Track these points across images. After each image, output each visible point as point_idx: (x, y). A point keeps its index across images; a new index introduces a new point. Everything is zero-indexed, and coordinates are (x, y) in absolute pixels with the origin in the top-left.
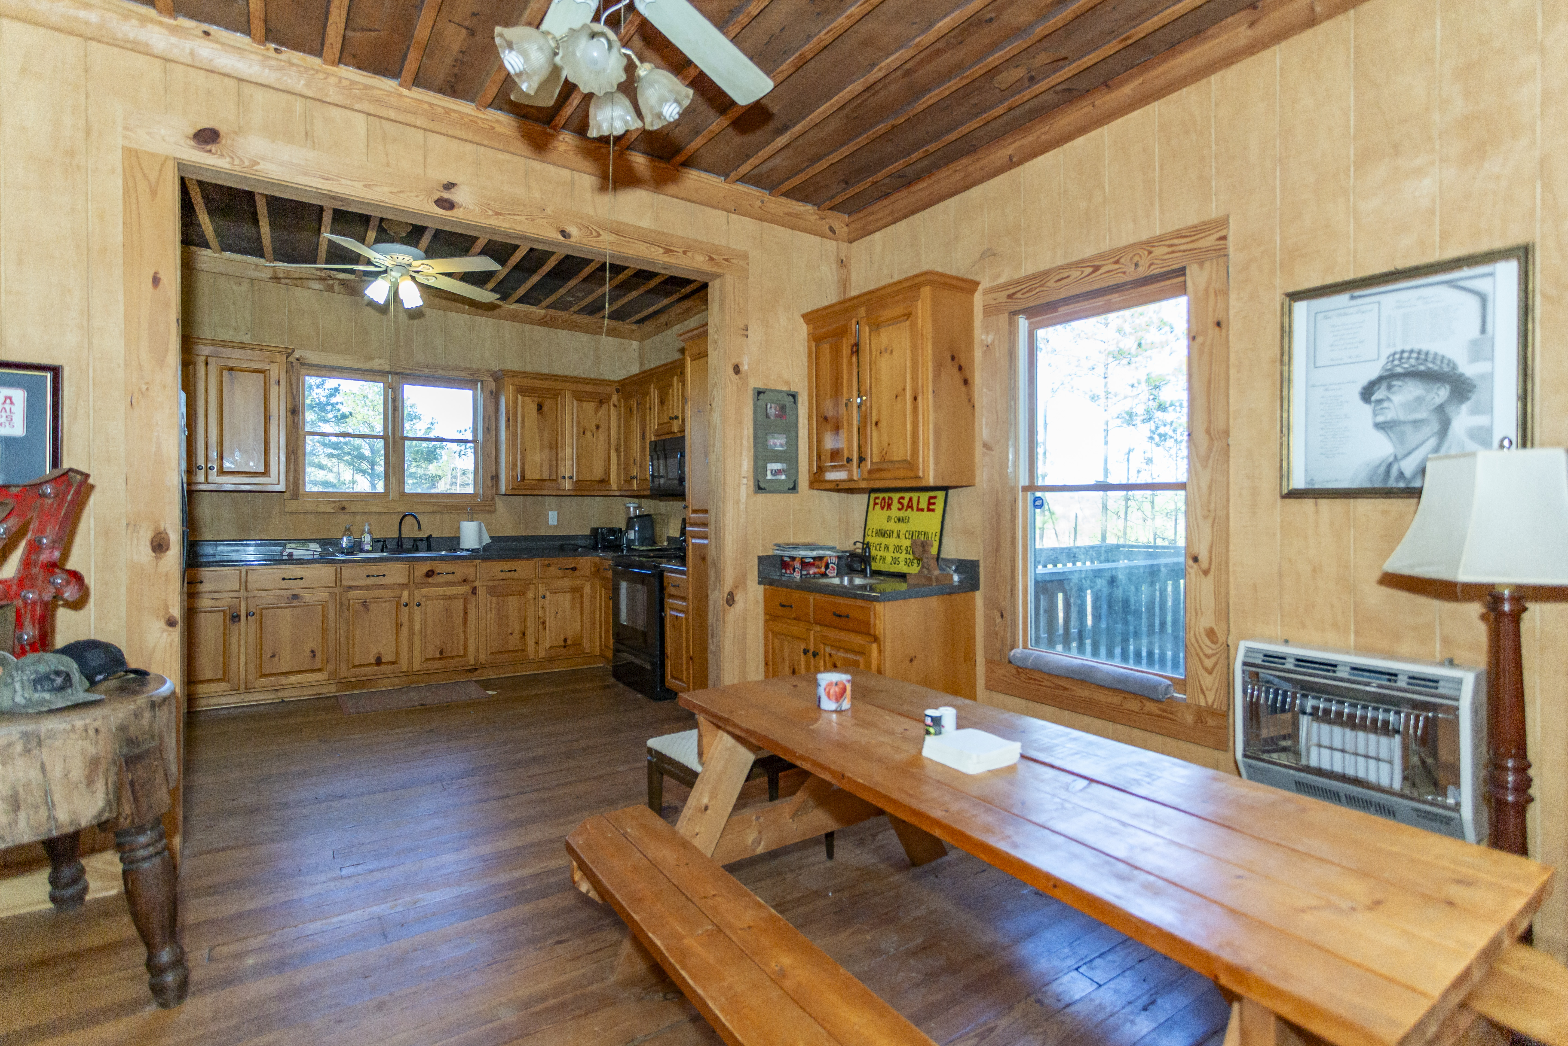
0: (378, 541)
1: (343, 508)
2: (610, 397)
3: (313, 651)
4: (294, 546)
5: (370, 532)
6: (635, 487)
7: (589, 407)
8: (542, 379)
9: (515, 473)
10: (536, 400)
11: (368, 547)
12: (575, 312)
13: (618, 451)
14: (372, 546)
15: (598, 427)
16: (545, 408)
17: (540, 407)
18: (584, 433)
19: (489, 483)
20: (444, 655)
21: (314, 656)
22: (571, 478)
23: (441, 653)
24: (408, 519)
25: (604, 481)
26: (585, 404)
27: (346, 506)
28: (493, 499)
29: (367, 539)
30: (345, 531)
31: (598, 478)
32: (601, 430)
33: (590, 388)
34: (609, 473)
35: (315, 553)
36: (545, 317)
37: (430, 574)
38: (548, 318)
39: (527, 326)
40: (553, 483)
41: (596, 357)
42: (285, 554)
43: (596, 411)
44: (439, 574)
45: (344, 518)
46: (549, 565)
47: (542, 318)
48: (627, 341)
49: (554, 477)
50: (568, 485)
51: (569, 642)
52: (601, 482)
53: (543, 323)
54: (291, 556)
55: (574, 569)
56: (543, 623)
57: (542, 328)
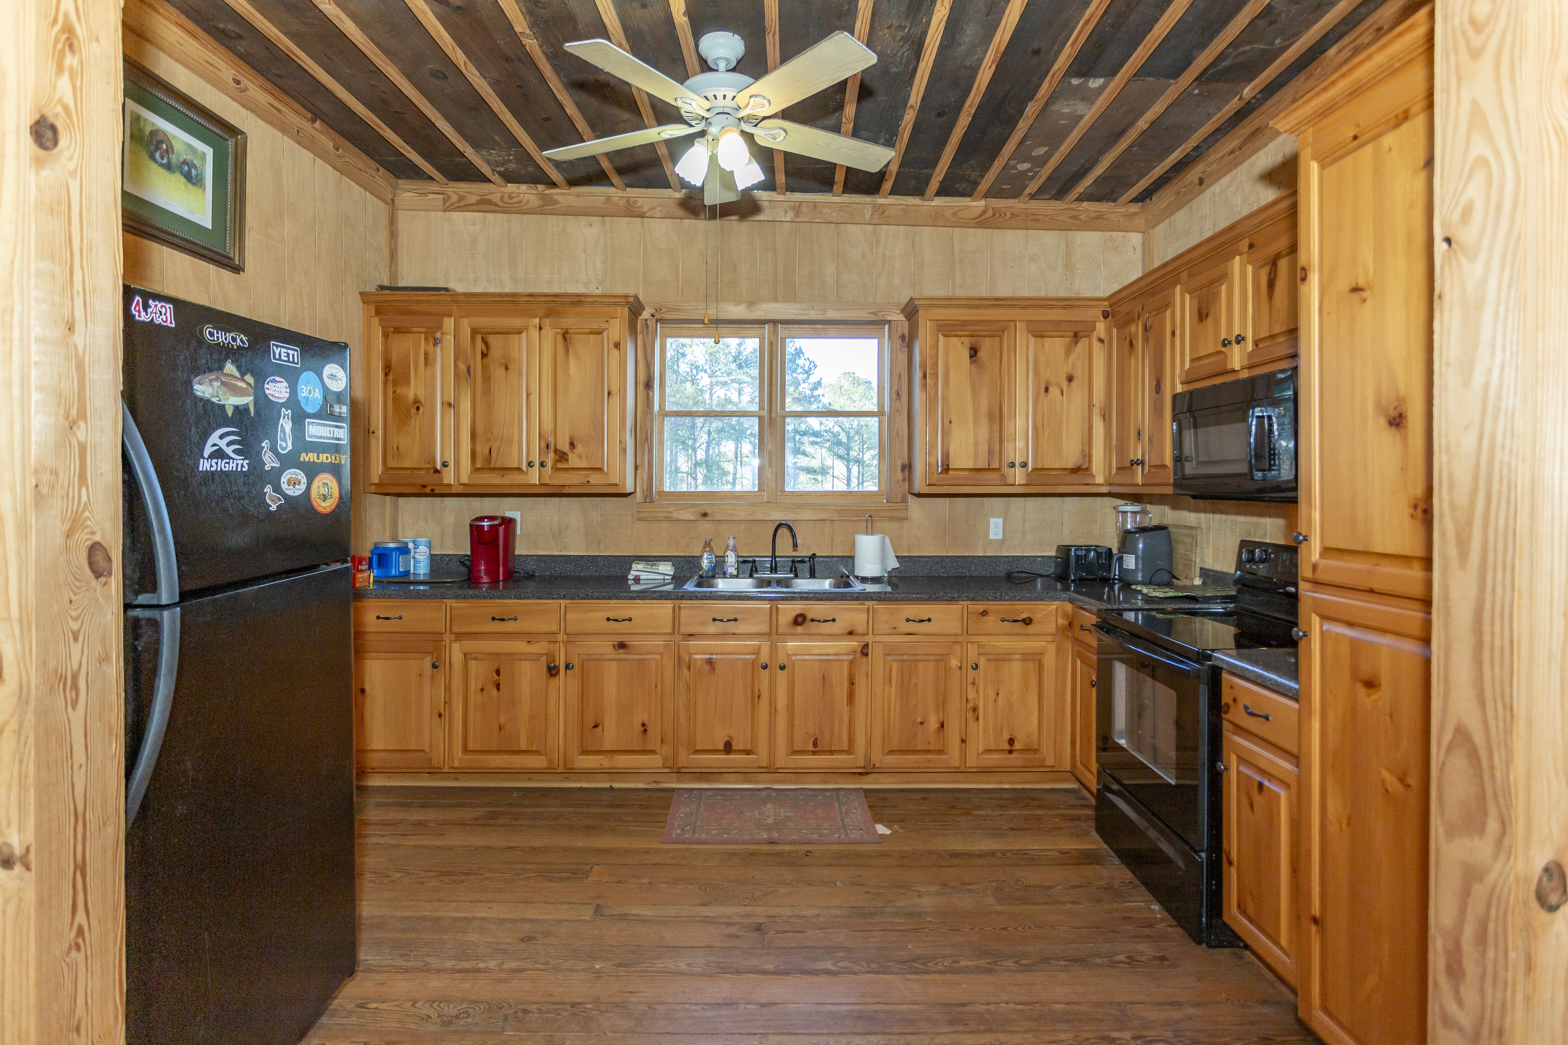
0: (745, 562)
1: (705, 515)
2: (1092, 326)
3: (643, 725)
4: (640, 566)
5: (735, 550)
6: (1139, 480)
7: (1056, 345)
8: (977, 307)
9: (933, 460)
10: (967, 341)
11: (732, 570)
12: (1033, 197)
13: (1106, 417)
14: (737, 569)
15: (1070, 379)
16: (982, 354)
17: (974, 352)
18: (1047, 390)
19: (899, 475)
20: (819, 748)
21: (645, 731)
22: (1024, 465)
23: (815, 744)
24: (783, 532)
25: (1080, 470)
26: (1048, 342)
27: (709, 511)
28: (904, 500)
29: (731, 559)
30: (705, 547)
31: (1070, 465)
32: (1075, 383)
33: (1057, 314)
34: (1090, 455)
35: (666, 577)
36: (984, 212)
37: (800, 620)
38: (990, 213)
39: (956, 231)
40: (995, 476)
41: (1069, 266)
42: (630, 577)
43: (1068, 352)
44: (812, 620)
45: (706, 528)
46: (984, 613)
47: (981, 215)
48: (1121, 234)
49: (995, 465)
50: (1019, 476)
51: (1017, 746)
52: (1076, 470)
53: (982, 222)
54: (637, 580)
55: (1028, 621)
56: (975, 709)
57: (980, 231)
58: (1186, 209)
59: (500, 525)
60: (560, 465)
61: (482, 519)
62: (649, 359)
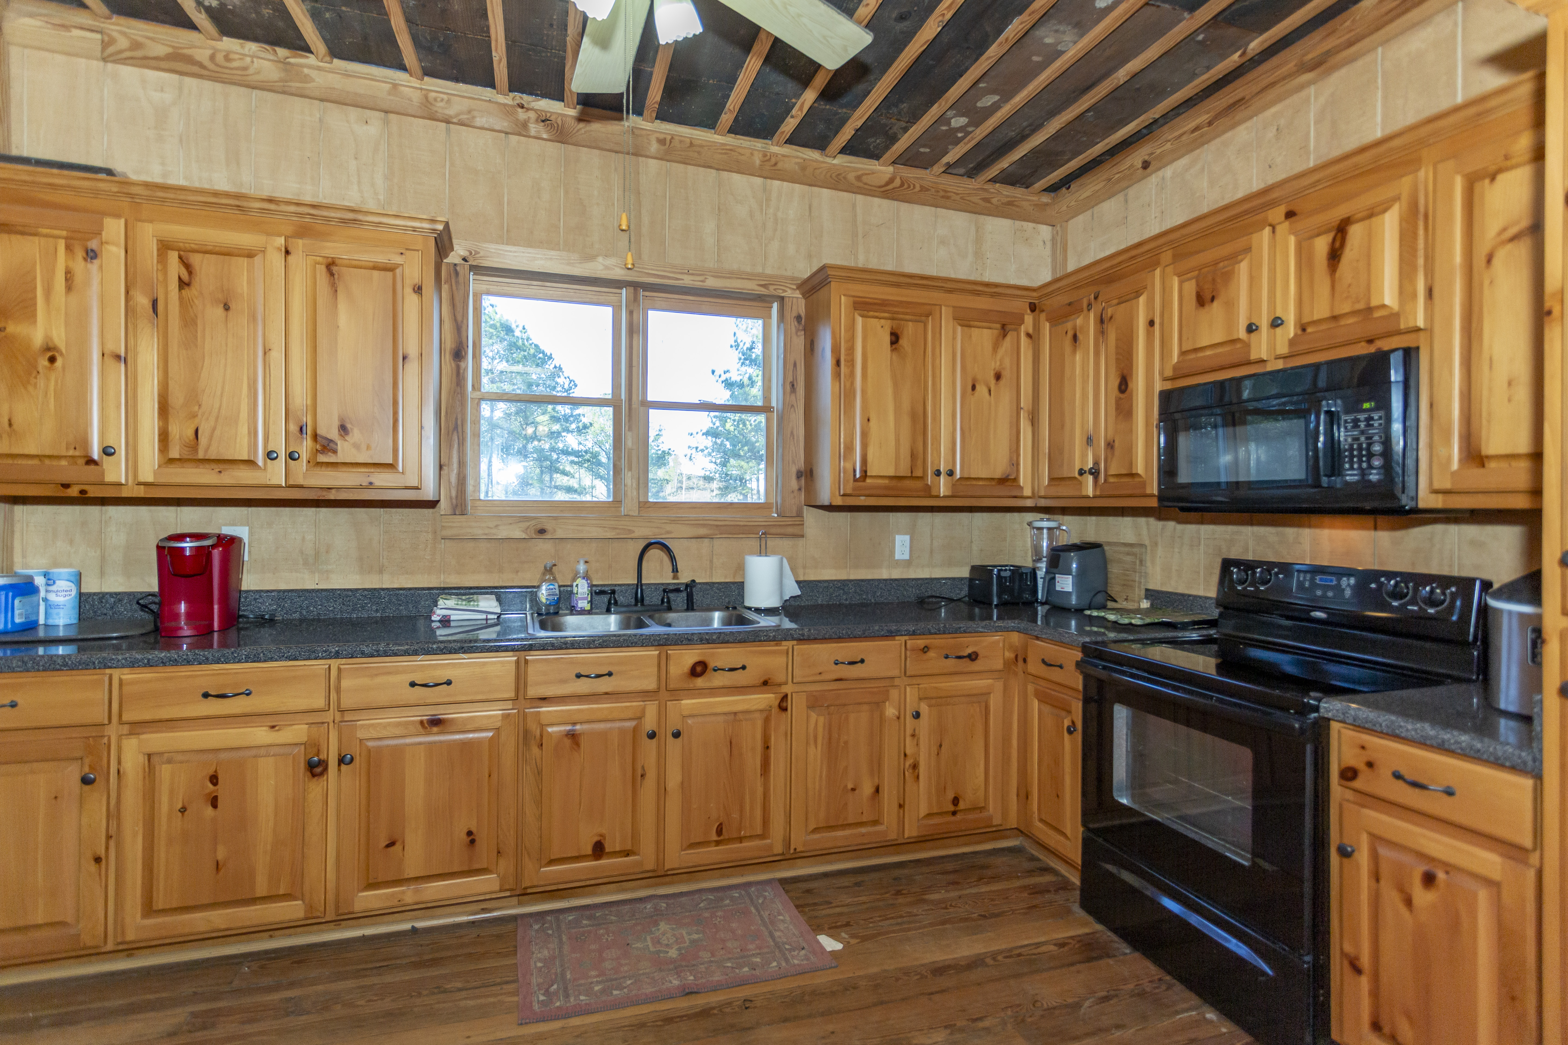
0: (602, 592)
1: (542, 531)
2: (1019, 320)
3: (469, 833)
4: (450, 602)
5: (586, 576)
7: (984, 336)
8: (897, 285)
9: (849, 466)
10: (888, 325)
11: (584, 604)
13: (1034, 421)
14: (591, 602)
15: (998, 377)
16: (903, 342)
17: (895, 338)
18: (974, 388)
19: (794, 483)
20: (725, 835)
21: (473, 841)
22: (951, 473)
23: (719, 832)
24: (655, 554)
25: (1008, 481)
26: (975, 332)
27: (548, 526)
28: (801, 513)
29: (582, 588)
30: (544, 574)
31: (998, 474)
32: (1003, 382)
33: (983, 303)
34: (1018, 464)
35: (490, 616)
36: (891, 180)
37: (699, 670)
38: (897, 182)
39: (859, 197)
40: (918, 484)
41: (978, 254)
42: (435, 618)
43: (996, 347)
44: (715, 670)
45: (544, 548)
46: (925, 649)
47: (887, 184)
48: (1031, 225)
49: (918, 473)
50: (943, 487)
51: (962, 805)
52: (1003, 481)
53: (887, 191)
54: (445, 622)
55: (973, 657)
56: (915, 766)
57: (886, 203)
58: (1120, 197)
59: (214, 546)
60: (322, 458)
61: (181, 537)
62: (459, 318)
